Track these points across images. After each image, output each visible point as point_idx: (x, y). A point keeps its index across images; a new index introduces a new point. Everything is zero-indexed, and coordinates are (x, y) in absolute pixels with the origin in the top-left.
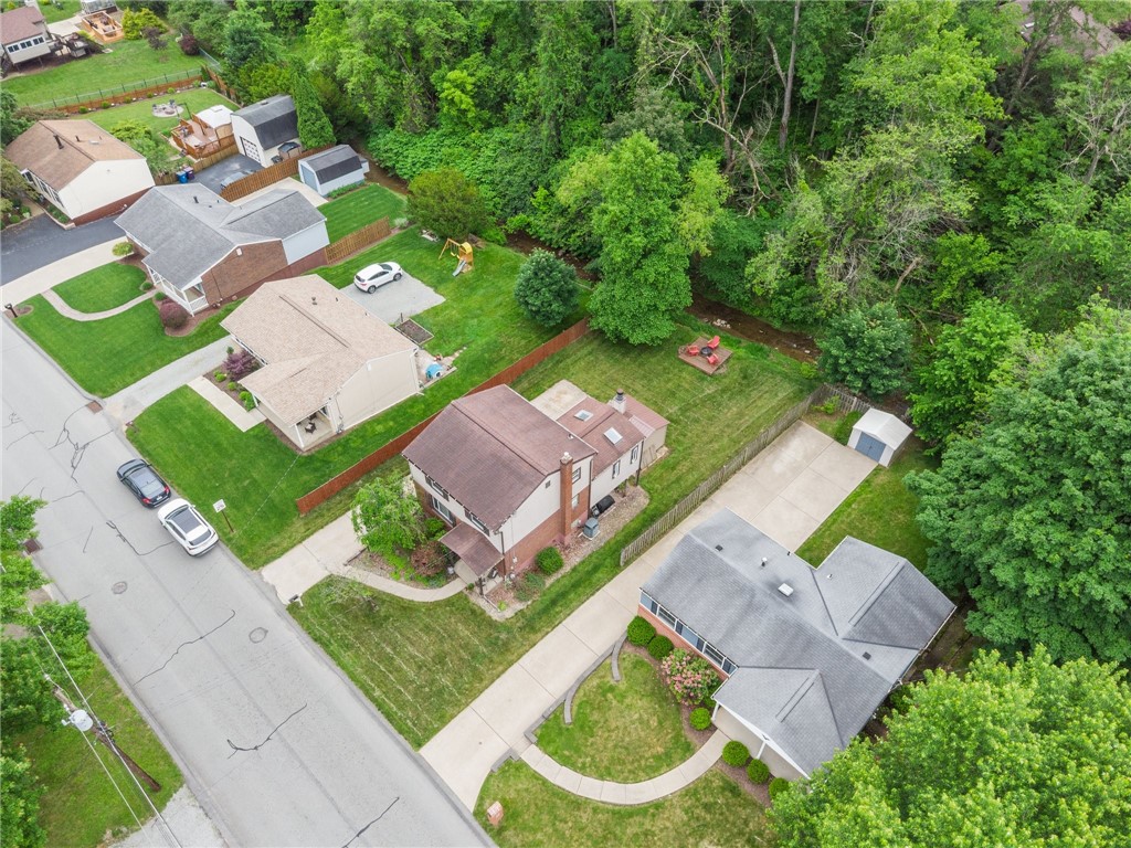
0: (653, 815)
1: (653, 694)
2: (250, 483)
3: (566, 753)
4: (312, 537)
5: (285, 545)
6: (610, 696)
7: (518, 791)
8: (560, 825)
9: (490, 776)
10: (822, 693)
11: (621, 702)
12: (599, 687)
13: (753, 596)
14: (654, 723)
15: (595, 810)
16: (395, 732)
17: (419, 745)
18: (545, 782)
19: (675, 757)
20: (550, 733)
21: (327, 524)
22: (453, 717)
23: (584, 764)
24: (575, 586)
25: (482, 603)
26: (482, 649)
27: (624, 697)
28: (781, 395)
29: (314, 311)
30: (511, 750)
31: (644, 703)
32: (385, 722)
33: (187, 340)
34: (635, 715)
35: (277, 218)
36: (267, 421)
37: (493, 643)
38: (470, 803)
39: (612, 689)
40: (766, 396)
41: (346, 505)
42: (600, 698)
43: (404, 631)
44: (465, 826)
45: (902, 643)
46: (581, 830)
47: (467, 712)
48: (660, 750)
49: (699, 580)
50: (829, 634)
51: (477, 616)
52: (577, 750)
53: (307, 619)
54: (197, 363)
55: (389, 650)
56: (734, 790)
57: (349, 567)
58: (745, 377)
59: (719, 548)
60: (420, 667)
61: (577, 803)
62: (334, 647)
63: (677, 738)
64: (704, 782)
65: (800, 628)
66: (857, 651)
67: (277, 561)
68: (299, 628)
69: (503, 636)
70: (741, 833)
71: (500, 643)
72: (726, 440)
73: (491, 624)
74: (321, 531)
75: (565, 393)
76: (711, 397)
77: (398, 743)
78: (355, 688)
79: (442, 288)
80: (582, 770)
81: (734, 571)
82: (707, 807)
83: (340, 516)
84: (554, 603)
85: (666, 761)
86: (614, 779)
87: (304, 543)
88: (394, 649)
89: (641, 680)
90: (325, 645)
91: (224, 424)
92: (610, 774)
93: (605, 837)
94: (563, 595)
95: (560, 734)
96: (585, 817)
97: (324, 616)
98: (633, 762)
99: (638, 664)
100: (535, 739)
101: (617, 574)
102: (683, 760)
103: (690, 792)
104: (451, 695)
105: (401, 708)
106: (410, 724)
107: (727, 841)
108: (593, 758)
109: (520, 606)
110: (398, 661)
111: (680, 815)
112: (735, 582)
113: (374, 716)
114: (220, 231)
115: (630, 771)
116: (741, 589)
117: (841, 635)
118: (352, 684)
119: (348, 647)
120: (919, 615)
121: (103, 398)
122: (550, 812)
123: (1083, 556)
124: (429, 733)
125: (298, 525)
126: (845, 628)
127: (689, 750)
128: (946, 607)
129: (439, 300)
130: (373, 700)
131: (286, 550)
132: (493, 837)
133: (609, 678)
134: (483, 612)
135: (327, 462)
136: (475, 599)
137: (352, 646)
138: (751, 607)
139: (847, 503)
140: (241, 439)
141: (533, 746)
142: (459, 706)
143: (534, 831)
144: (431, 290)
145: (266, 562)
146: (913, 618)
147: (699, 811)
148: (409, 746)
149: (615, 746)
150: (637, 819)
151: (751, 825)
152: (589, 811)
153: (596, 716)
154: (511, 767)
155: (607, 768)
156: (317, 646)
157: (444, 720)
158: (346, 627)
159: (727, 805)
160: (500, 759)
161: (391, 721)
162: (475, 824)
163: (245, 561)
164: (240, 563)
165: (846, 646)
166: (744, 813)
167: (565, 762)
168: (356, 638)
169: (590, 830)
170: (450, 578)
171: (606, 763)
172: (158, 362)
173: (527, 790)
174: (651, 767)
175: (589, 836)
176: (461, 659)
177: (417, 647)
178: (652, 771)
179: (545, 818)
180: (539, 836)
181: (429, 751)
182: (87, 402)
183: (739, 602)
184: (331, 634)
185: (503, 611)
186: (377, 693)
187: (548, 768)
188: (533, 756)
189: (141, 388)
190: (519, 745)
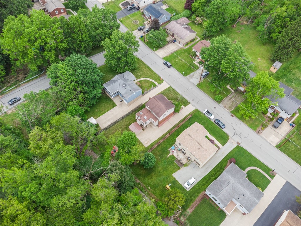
8: (154, 78)
22: (166, 89)
29: (198, 146)
34: (145, 85)
38: (164, 81)
39: (147, 88)
48: (143, 82)
52: (152, 83)
75: (146, 143)
78: (179, 93)
88: (174, 96)
92: (149, 81)
95: (154, 85)
97: (185, 101)
121: (238, 145)
124: (169, 88)
139: (104, 113)
144: (176, 179)
148: (172, 87)
149: (147, 83)
153: (150, 85)
160: (161, 84)
173: (158, 81)
175: (151, 77)
182: (240, 145)
187: (155, 82)
188: (157, 84)
189: (231, 147)
190: (158, 85)
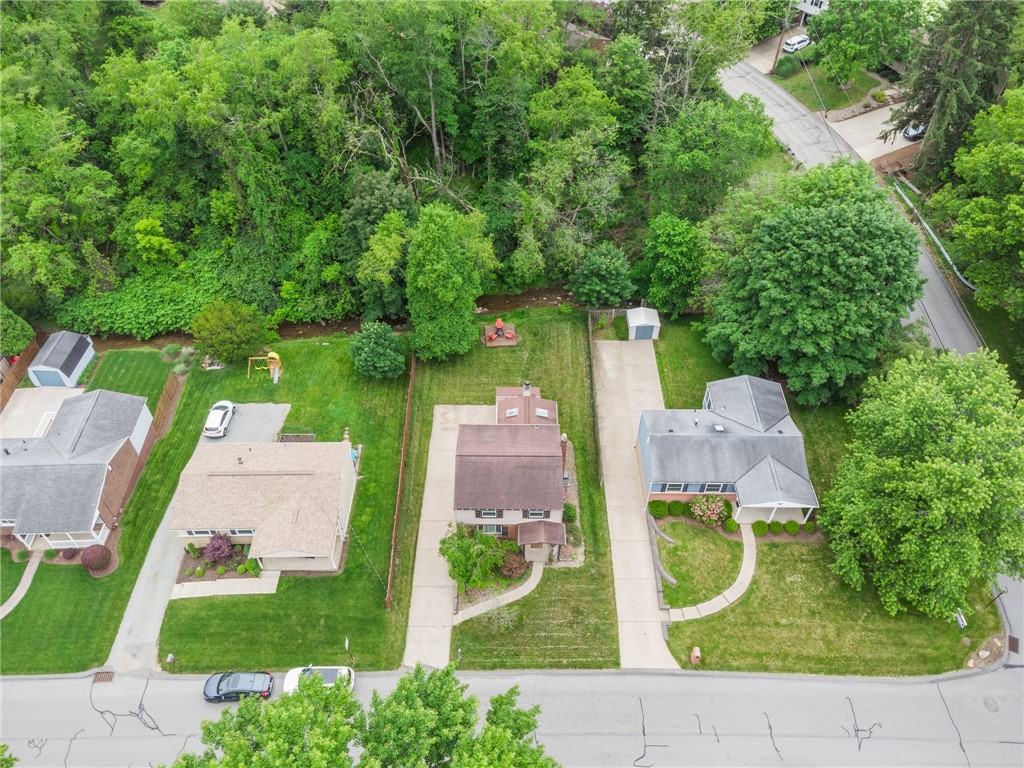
0: (757, 588)
1: (697, 534)
2: (325, 621)
3: (690, 598)
4: (410, 618)
5: (400, 636)
6: (679, 553)
7: (690, 637)
8: (725, 633)
9: (668, 643)
10: (780, 465)
11: (687, 551)
12: (668, 553)
13: (710, 442)
14: (713, 547)
15: (732, 611)
16: (598, 671)
17: (617, 664)
18: (696, 620)
19: (738, 553)
20: (672, 596)
21: (409, 601)
22: (617, 635)
23: (704, 595)
24: (593, 515)
25: (562, 564)
26: (592, 587)
27: (686, 547)
28: (568, 332)
29: (247, 467)
30: (662, 622)
31: (697, 542)
32: (586, 671)
33: (125, 568)
34: (700, 551)
35: (107, 422)
36: (283, 572)
37: (593, 579)
38: (675, 666)
39: (676, 549)
40: (560, 338)
41: (406, 580)
42: (676, 559)
43: (541, 616)
44: (684, 678)
45: (782, 416)
46: (736, 625)
47: (621, 626)
48: (728, 556)
49: (678, 455)
50: (757, 434)
51: (567, 573)
52: (694, 592)
53: (474, 663)
54: (155, 578)
55: (543, 634)
56: (775, 545)
57: (460, 612)
58: (535, 335)
59: (671, 431)
60: (571, 627)
61: (721, 616)
62: (509, 661)
63: (729, 544)
64: (760, 552)
65: (744, 442)
66: (773, 433)
67: (407, 650)
68: (474, 672)
69: (593, 571)
70: (796, 561)
71: (596, 576)
72: (570, 378)
73: (580, 571)
74: (411, 609)
75: (446, 413)
76: (531, 359)
77: (605, 674)
78: (549, 671)
79: (277, 398)
80: (706, 598)
81: (690, 437)
82: (773, 563)
83: (411, 590)
84: (594, 533)
85: (736, 559)
86: (725, 589)
87: (409, 624)
88: (545, 631)
89: (684, 532)
90: (503, 666)
91: (252, 600)
92: (720, 588)
93: (749, 618)
94: (593, 526)
95: (677, 592)
96: (731, 618)
97: (480, 652)
98: (724, 573)
99: (673, 526)
100: (669, 606)
101: (604, 492)
102: (742, 551)
103: (760, 563)
104: (605, 624)
105: (586, 656)
106: (601, 659)
107: (794, 570)
108: (705, 588)
109: (581, 549)
110: (555, 634)
111: (767, 578)
112: (696, 442)
113: (576, 674)
114: (73, 462)
115: (727, 578)
116: (701, 443)
117: (763, 431)
118: (544, 671)
119: (517, 655)
120: (773, 398)
121: (103, 664)
122: (715, 631)
123: (843, 318)
124: (615, 652)
125: (391, 617)
126: (760, 426)
127: (739, 545)
128: (777, 386)
129: (286, 408)
130: (567, 667)
131: (404, 640)
132: (703, 669)
133: (668, 545)
134: (569, 569)
135: (362, 565)
136: (557, 566)
137: (520, 652)
138: (714, 449)
139: (661, 371)
140: (280, 599)
141: (671, 611)
142: (614, 625)
143: (717, 647)
144: (271, 404)
145: (401, 656)
146: (774, 402)
147: (772, 568)
148: (613, 670)
149: (709, 573)
150: (753, 596)
151: (796, 554)
152: (730, 613)
153: (684, 569)
154: (673, 631)
155: (716, 587)
156: (498, 671)
157: (615, 639)
158: (502, 645)
159: (779, 554)
160: (663, 631)
161: (589, 667)
162: (688, 672)
163: (386, 669)
164: (384, 672)
165: (769, 434)
166: (787, 551)
167: (695, 602)
168: (516, 645)
169: (739, 621)
170: (529, 566)
171: (713, 585)
172: (119, 603)
173: (693, 632)
174: (733, 568)
175: (742, 624)
176: (587, 602)
177: (557, 619)
178: (736, 569)
179: (715, 636)
180: (722, 647)
181: (625, 663)
182: (91, 679)
183: (706, 450)
184: (499, 657)
185: (578, 559)
186: (565, 661)
187: (691, 613)
188: (677, 615)
189: (130, 632)
190: (664, 616)
